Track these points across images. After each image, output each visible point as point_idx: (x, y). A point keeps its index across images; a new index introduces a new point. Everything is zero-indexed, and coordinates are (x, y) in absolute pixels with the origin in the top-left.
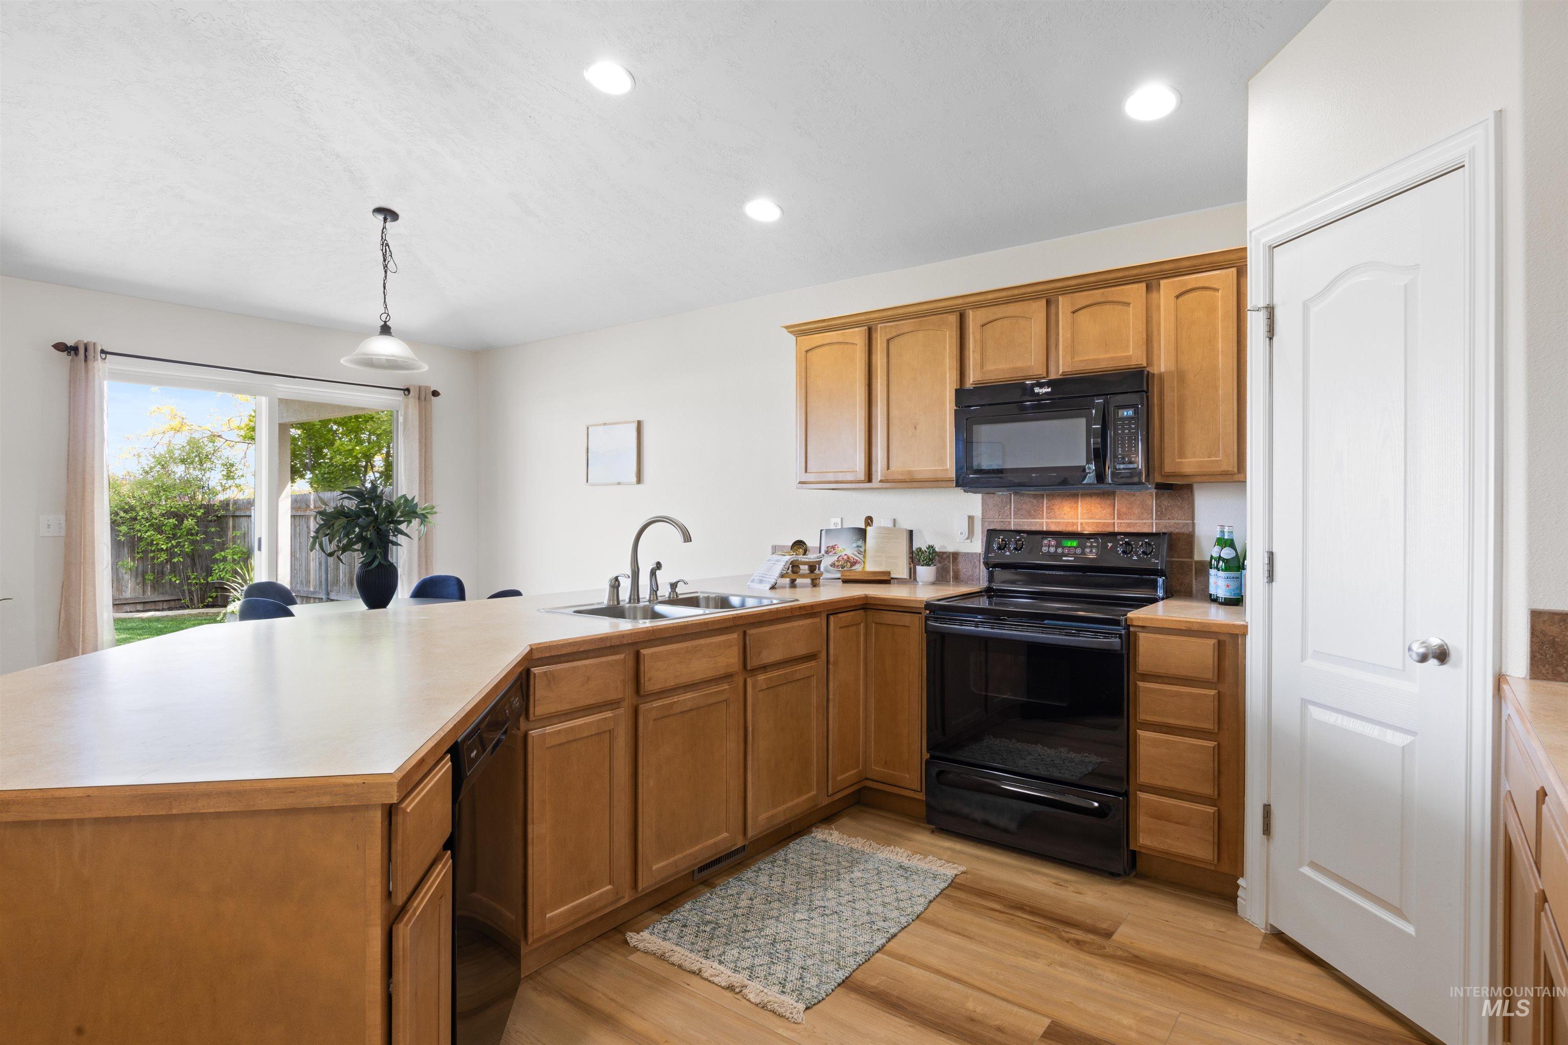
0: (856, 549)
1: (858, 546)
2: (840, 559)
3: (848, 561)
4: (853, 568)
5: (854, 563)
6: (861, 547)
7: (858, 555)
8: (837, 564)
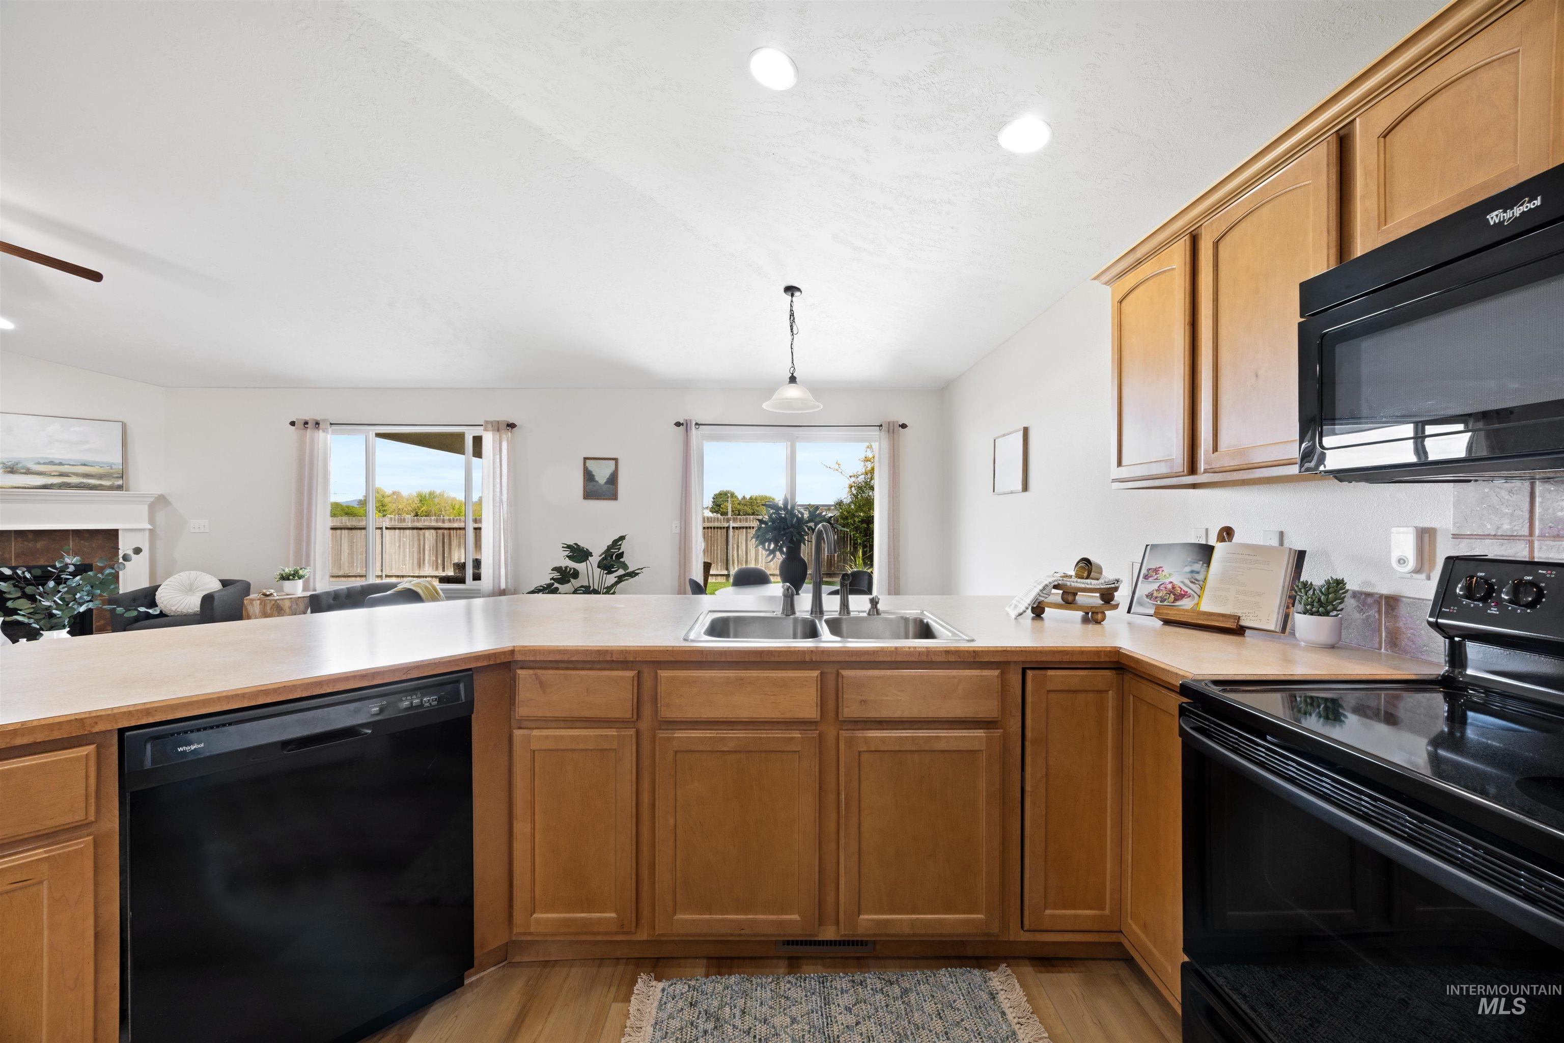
0: (1189, 576)
1: (1192, 572)
2: (1162, 588)
3: (1171, 592)
4: (1178, 603)
5: (1180, 597)
6: (1198, 573)
7: (1191, 585)
8: (1155, 594)
